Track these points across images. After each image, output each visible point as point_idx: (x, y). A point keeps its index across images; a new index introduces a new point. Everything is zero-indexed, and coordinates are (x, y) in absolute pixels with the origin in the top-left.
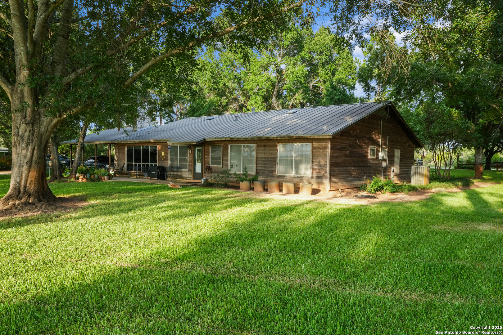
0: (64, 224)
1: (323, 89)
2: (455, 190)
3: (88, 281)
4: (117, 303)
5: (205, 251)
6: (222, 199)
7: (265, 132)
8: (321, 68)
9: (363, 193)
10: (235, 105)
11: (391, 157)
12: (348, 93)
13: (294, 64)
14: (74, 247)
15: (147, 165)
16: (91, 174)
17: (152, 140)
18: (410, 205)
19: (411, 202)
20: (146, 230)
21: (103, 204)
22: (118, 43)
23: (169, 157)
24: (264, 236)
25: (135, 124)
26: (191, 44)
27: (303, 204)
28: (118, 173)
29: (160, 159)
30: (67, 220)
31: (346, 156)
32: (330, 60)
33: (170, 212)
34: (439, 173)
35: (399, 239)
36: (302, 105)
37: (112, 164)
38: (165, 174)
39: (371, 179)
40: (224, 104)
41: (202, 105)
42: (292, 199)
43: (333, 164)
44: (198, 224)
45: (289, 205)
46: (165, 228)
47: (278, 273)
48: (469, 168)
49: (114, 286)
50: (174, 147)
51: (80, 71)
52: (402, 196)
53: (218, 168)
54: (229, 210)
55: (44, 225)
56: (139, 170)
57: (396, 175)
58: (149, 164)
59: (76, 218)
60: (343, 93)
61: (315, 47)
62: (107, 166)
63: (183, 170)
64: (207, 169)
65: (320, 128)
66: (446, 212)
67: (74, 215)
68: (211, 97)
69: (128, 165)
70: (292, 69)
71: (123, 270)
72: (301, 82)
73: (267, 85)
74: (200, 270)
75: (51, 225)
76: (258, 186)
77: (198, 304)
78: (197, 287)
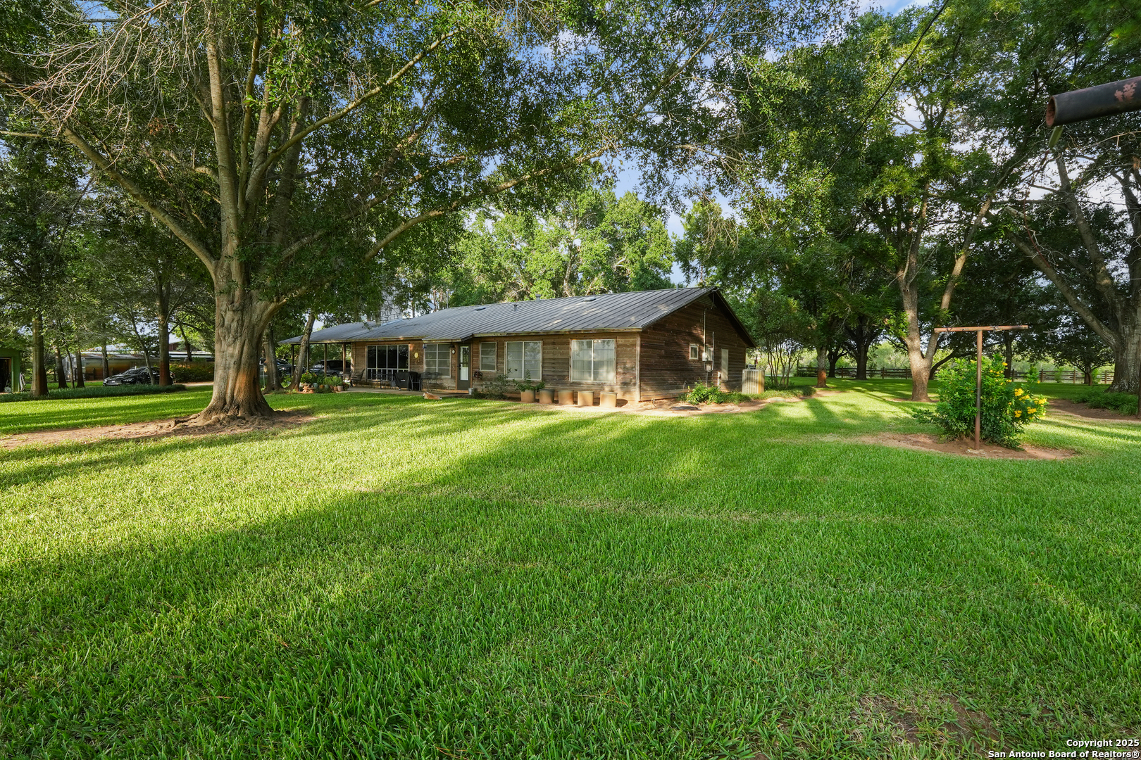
0: (284, 442)
1: (631, 273)
2: (795, 399)
3: (316, 508)
4: (357, 534)
5: (474, 473)
6: (496, 411)
7: (554, 325)
8: (627, 244)
9: (681, 404)
10: (514, 293)
11: (717, 358)
12: (663, 278)
13: (593, 239)
14: (298, 469)
15: (395, 371)
16: (319, 384)
17: (401, 338)
18: (741, 416)
19: (742, 413)
20: (393, 449)
21: (336, 419)
22: (357, 203)
23: (425, 360)
24: (553, 454)
25: (378, 316)
26: (454, 204)
27: (605, 417)
28: (356, 382)
29: (412, 363)
30: (287, 437)
31: (661, 357)
32: (639, 235)
33: (427, 428)
34: (776, 381)
35: (728, 454)
36: (603, 292)
37: (348, 371)
38: (419, 382)
39: (692, 386)
40: (499, 291)
41: (470, 293)
42: (590, 411)
43: (645, 367)
44: (463, 441)
45: (586, 418)
46: (419, 446)
47: (572, 497)
48: (810, 376)
49: (351, 514)
50: (431, 346)
51: (305, 240)
52: (731, 407)
53: (491, 373)
54: (506, 425)
55: (257, 443)
56: (384, 378)
57: (724, 382)
58: (398, 369)
59: (299, 435)
60: (656, 278)
61: (620, 217)
62: (341, 373)
63: (443, 377)
64: (477, 375)
65: (626, 319)
66: (785, 424)
67: (296, 431)
68: (481, 281)
69: (369, 371)
70: (590, 245)
71: (363, 496)
72: (601, 263)
73: (555, 266)
74: (469, 495)
75: (265, 444)
76: (545, 397)
77: (465, 534)
78: (463, 514)
